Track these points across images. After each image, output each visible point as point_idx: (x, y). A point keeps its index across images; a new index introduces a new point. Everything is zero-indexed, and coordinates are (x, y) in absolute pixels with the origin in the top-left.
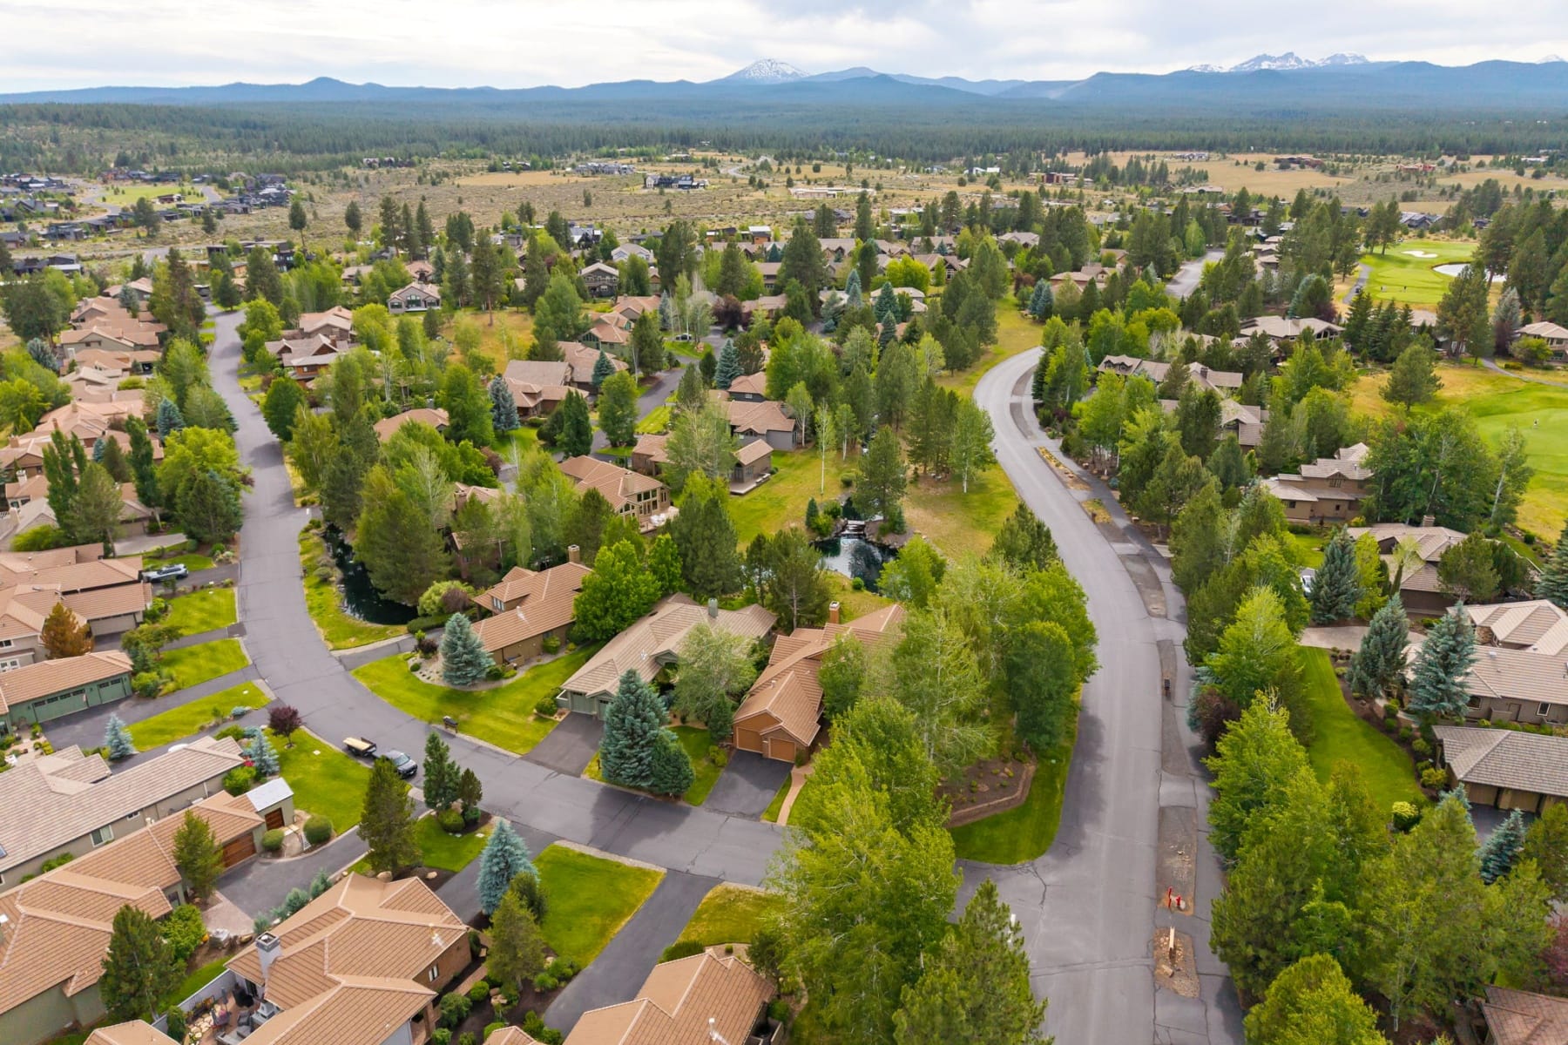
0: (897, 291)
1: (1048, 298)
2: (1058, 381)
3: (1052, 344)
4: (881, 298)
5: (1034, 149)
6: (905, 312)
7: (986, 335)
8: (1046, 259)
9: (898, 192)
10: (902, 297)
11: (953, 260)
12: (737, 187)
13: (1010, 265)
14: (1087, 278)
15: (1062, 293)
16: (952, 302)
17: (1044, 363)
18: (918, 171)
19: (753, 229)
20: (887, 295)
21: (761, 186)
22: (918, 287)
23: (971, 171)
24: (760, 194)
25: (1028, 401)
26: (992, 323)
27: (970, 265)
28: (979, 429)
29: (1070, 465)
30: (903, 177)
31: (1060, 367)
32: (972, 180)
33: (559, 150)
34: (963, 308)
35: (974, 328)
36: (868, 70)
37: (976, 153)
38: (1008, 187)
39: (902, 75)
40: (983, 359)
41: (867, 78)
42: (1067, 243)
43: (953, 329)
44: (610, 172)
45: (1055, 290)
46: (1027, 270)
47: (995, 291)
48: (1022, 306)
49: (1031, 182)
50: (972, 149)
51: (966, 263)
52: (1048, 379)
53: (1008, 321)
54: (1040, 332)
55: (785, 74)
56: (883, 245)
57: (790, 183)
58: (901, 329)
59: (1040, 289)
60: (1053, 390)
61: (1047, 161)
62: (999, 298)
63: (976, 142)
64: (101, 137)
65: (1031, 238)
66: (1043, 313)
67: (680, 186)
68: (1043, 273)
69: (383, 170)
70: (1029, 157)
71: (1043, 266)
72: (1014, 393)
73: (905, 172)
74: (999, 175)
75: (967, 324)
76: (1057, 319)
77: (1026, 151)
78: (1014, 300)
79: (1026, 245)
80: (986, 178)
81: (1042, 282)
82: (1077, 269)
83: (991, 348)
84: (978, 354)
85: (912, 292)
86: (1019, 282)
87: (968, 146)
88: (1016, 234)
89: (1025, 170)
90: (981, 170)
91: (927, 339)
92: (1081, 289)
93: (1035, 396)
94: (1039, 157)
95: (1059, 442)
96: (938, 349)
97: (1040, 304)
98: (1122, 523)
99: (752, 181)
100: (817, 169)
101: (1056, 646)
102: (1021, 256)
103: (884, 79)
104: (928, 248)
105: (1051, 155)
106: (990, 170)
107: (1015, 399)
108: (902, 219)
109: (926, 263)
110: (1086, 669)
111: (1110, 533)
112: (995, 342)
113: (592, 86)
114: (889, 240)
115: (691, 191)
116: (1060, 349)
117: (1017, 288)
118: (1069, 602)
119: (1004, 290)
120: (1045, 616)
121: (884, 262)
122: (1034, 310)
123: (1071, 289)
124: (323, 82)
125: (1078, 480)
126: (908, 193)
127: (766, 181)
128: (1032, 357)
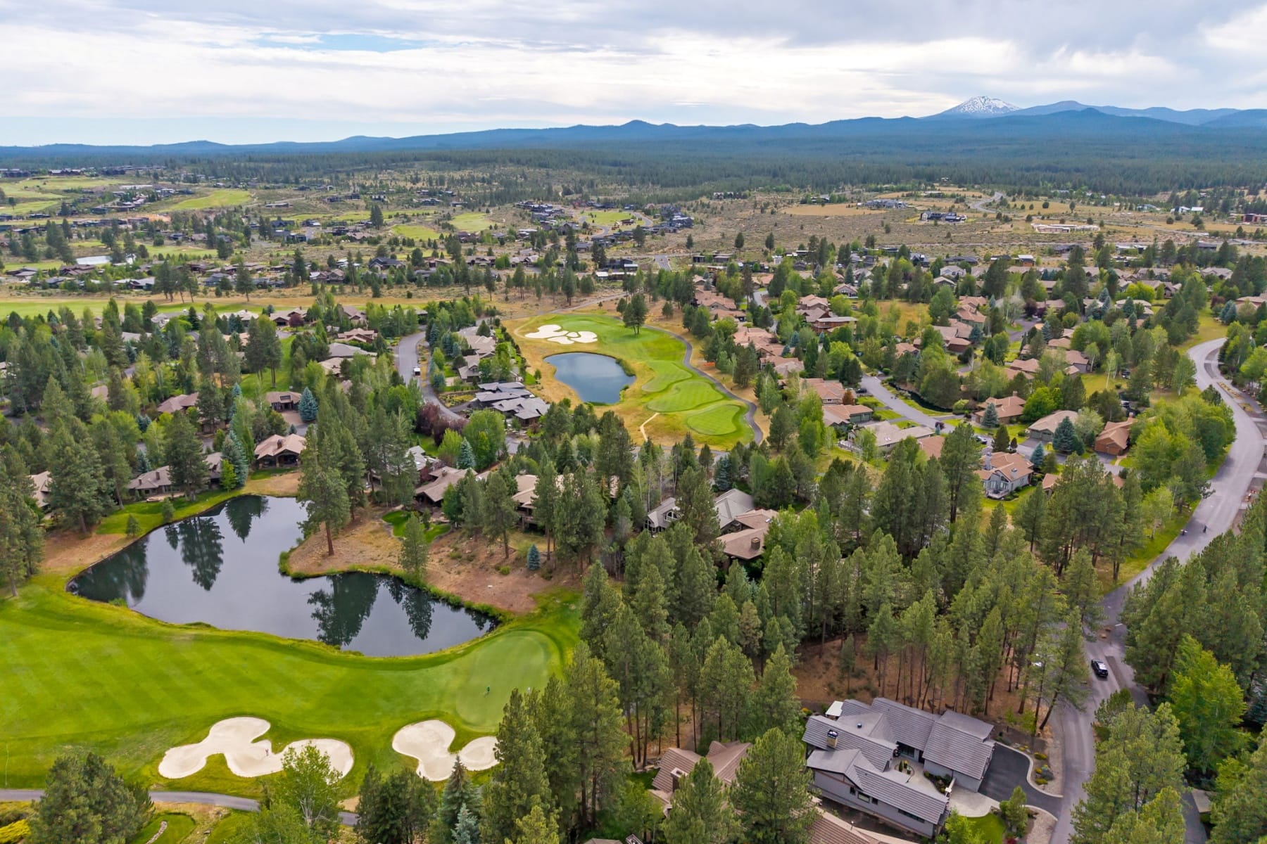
0: (1136, 302)
1: (1234, 311)
2: (1234, 353)
3: (1232, 335)
4: (1125, 306)
5: (1238, 186)
6: (1140, 314)
7: (1192, 329)
8: (1235, 288)
9: (1118, 228)
10: (1138, 305)
11: (1169, 284)
12: (987, 220)
13: (1209, 290)
14: (1262, 301)
15: (1243, 309)
16: (1171, 310)
17: (1227, 344)
18: (1131, 209)
19: (1021, 257)
20: (1129, 303)
21: (1007, 220)
22: (1147, 300)
23: (1177, 210)
24: (1007, 227)
25: (1215, 362)
26: (1196, 322)
27: (1182, 289)
28: (1190, 368)
29: (1236, 390)
30: (1118, 214)
31: (1236, 346)
32: (1178, 219)
33: (833, 183)
34: (1178, 314)
35: (1185, 324)
36: (1076, 103)
37: (1180, 188)
38: (1210, 226)
39: (1108, 107)
40: (1189, 341)
41: (1074, 112)
42: (1251, 279)
43: (1173, 324)
44: (890, 207)
45: (1238, 307)
46: (1221, 294)
47: (1199, 305)
48: (1216, 315)
49: (1232, 221)
50: (1177, 185)
51: (1178, 286)
52: (1228, 352)
53: (1205, 322)
54: (1225, 330)
55: (996, 108)
56: (1119, 272)
57: (1029, 219)
58: (1140, 322)
59: (1229, 306)
60: (1231, 357)
61: (1249, 199)
62: (1200, 309)
63: (1182, 179)
64: (548, 174)
65: (1227, 273)
66: (1229, 319)
67: (947, 220)
68: (1232, 296)
69: (728, 201)
70: (1232, 194)
71: (1233, 292)
72: (1207, 358)
73: (1119, 210)
74: (1202, 214)
75: (1181, 322)
76: (1237, 323)
77: (1229, 188)
78: (1211, 311)
79: (1221, 277)
80: (1191, 217)
81: (1231, 302)
82: (1257, 294)
83: (1193, 336)
84: (1186, 338)
85: (1144, 303)
86: (1215, 301)
87: (1173, 182)
88: (1215, 269)
89: (1226, 209)
90: (1185, 209)
91: (1159, 328)
92: (1257, 307)
93: (1220, 360)
94: (1242, 194)
95: (1231, 381)
96: (1165, 333)
97: (1228, 314)
98: (1259, 412)
99: (999, 216)
100: (1046, 206)
101: (1220, 424)
102: (1218, 285)
103: (1091, 112)
104: (1151, 276)
105: (1254, 192)
106: (1194, 209)
107: (1207, 362)
108: (1126, 252)
109: (1151, 286)
110: (1231, 440)
111: (1252, 414)
112: (1197, 333)
113: (831, 123)
114: (1122, 269)
115: (957, 223)
116: (1237, 338)
117: (1213, 305)
118: (1227, 412)
119: (1204, 305)
120: (1217, 415)
121: (1122, 283)
122: (1223, 318)
123: (1249, 307)
124: (636, 124)
125: (1239, 396)
126: (1124, 229)
127: (1010, 216)
128: (1220, 342)
